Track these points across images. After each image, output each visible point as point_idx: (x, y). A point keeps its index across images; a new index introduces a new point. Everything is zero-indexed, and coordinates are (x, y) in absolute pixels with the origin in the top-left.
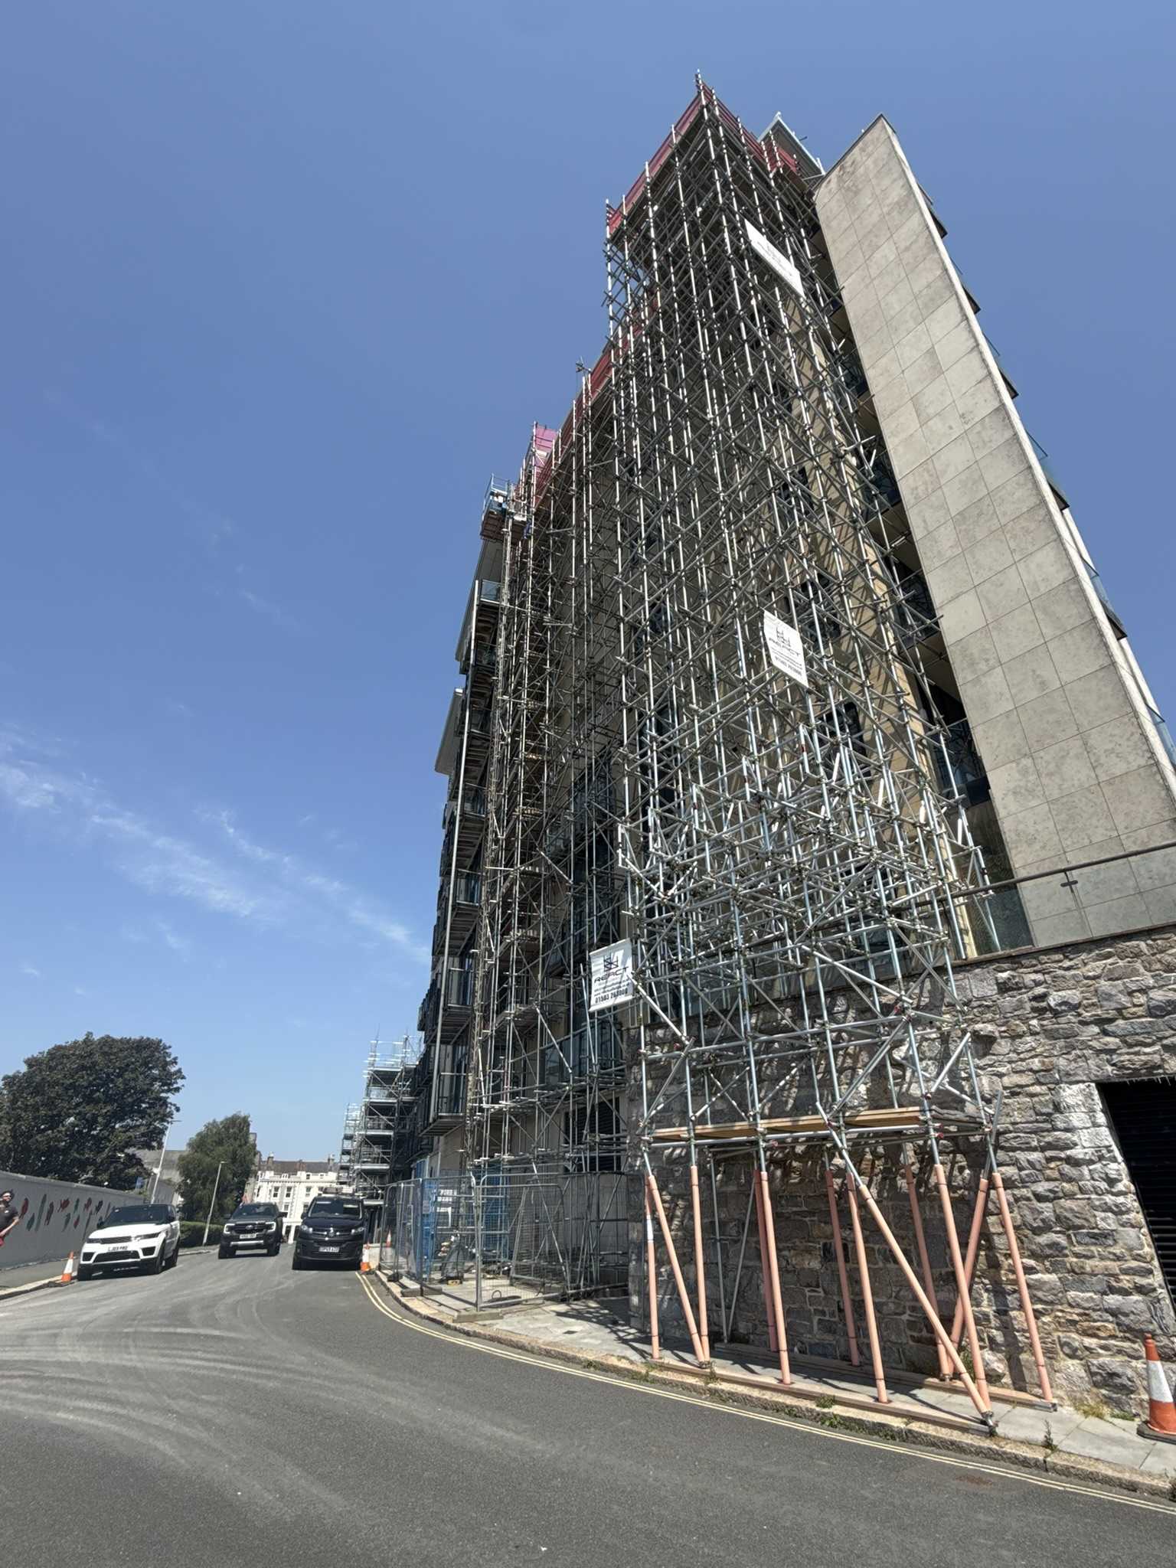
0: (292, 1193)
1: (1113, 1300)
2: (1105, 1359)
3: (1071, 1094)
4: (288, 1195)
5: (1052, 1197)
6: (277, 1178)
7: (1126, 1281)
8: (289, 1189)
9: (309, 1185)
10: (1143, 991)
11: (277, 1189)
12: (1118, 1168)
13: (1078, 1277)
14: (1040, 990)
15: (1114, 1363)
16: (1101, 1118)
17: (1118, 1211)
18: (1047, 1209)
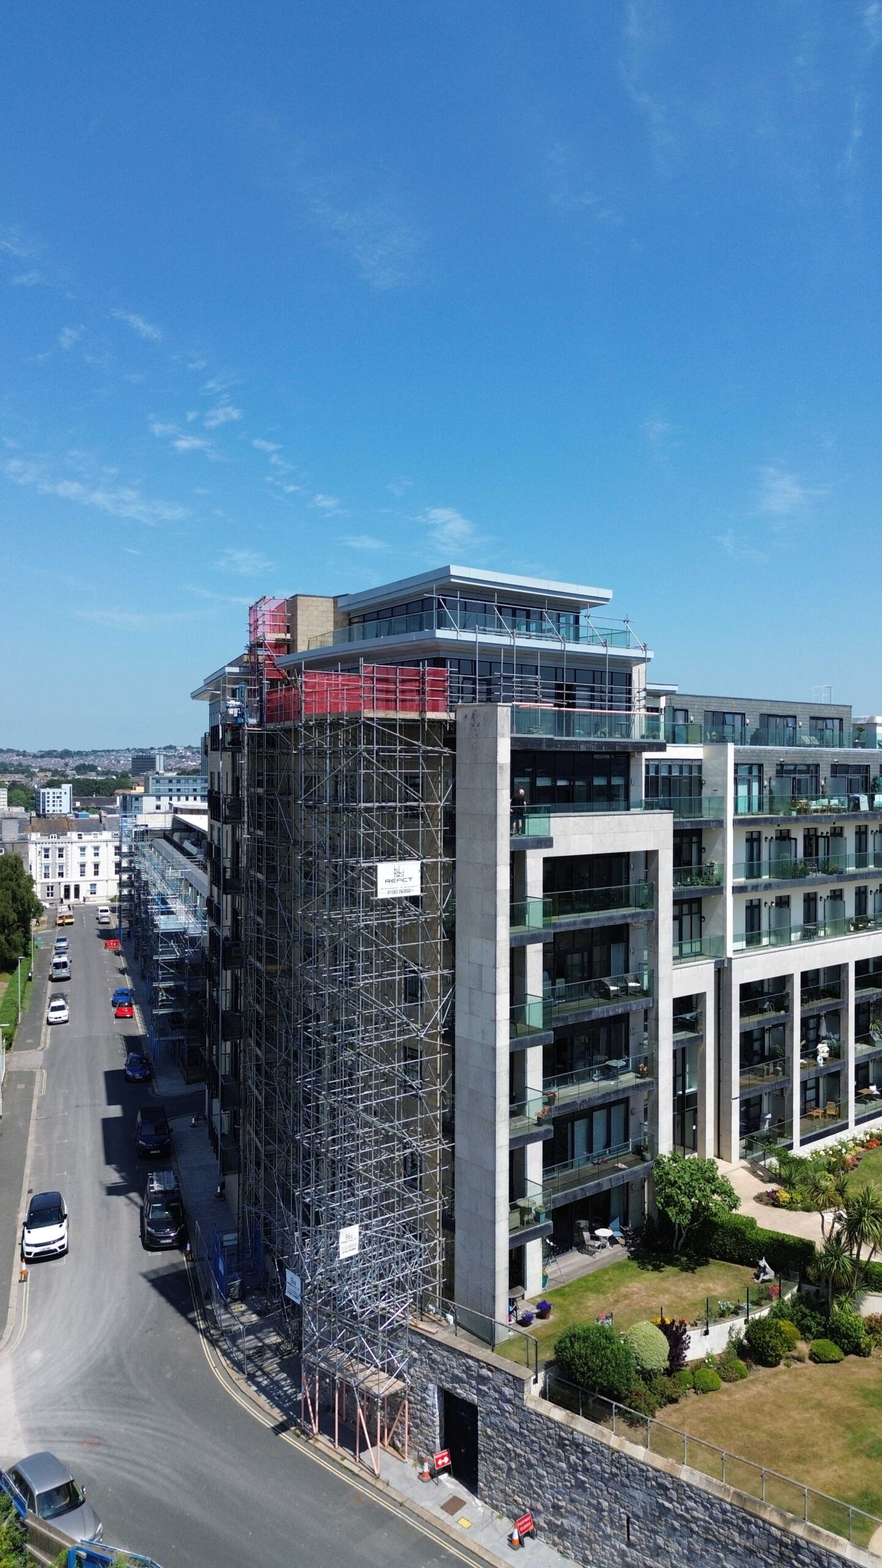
0: (64, 853)
1: (427, 1442)
2: (422, 1453)
3: (431, 1386)
4: (61, 856)
5: (420, 1411)
6: (45, 839)
7: (430, 1438)
8: (61, 850)
9: (83, 845)
10: (454, 1368)
11: (47, 850)
12: (437, 1411)
13: (422, 1433)
14: (431, 1352)
15: (423, 1455)
16: (436, 1396)
17: (433, 1422)
18: (418, 1414)
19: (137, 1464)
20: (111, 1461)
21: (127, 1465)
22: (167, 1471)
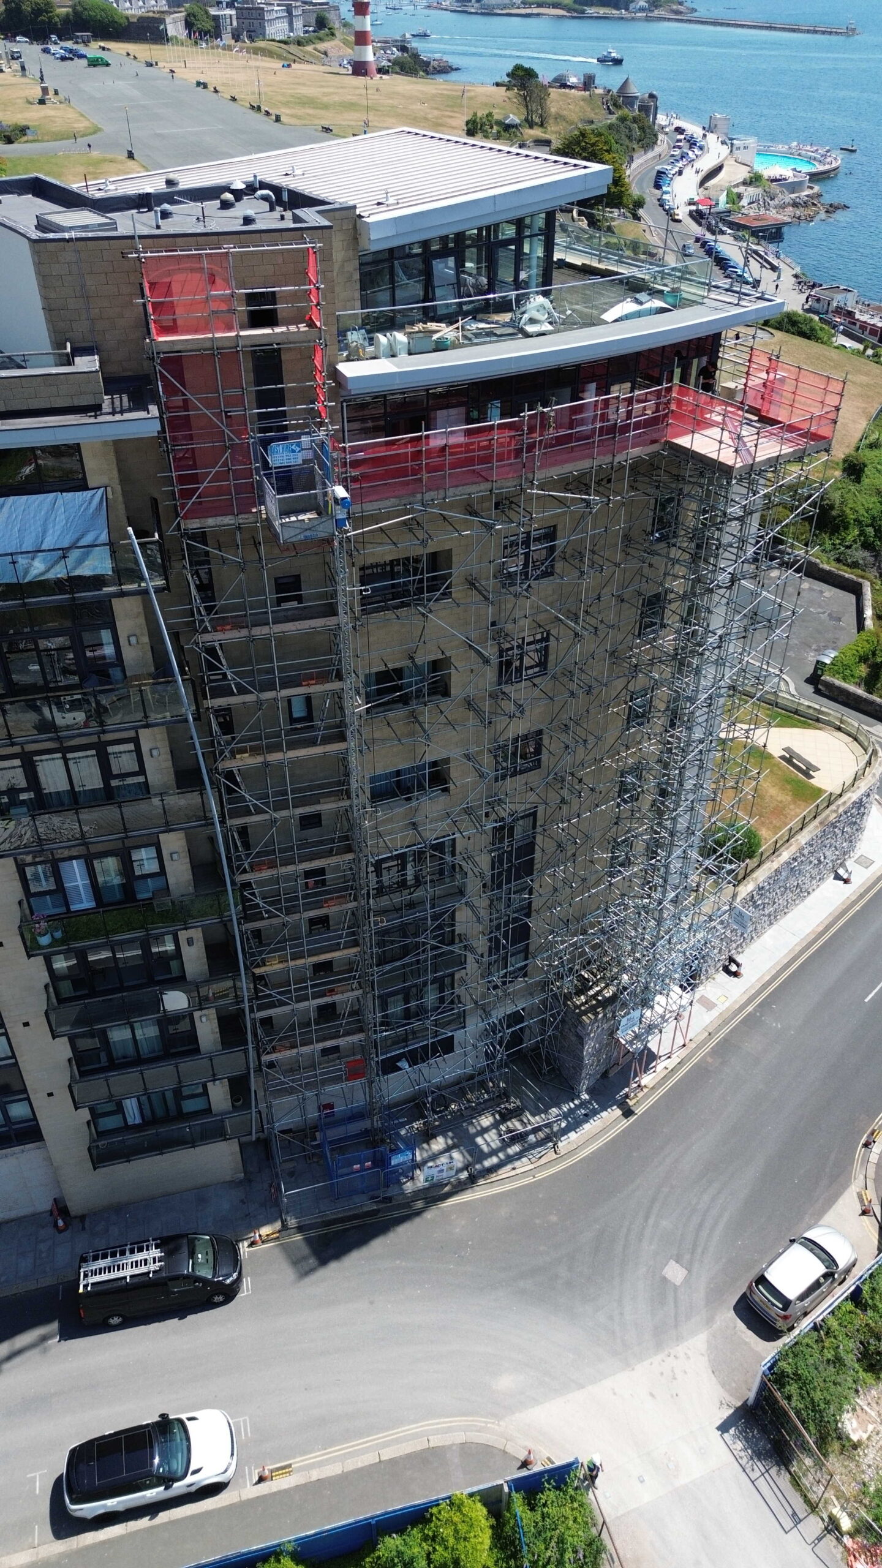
19: (701, 1225)
20: (699, 1250)
21: (704, 1233)
22: (706, 1198)
